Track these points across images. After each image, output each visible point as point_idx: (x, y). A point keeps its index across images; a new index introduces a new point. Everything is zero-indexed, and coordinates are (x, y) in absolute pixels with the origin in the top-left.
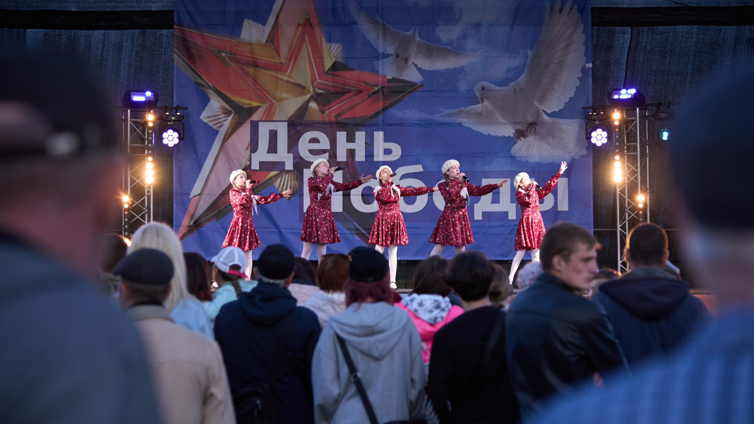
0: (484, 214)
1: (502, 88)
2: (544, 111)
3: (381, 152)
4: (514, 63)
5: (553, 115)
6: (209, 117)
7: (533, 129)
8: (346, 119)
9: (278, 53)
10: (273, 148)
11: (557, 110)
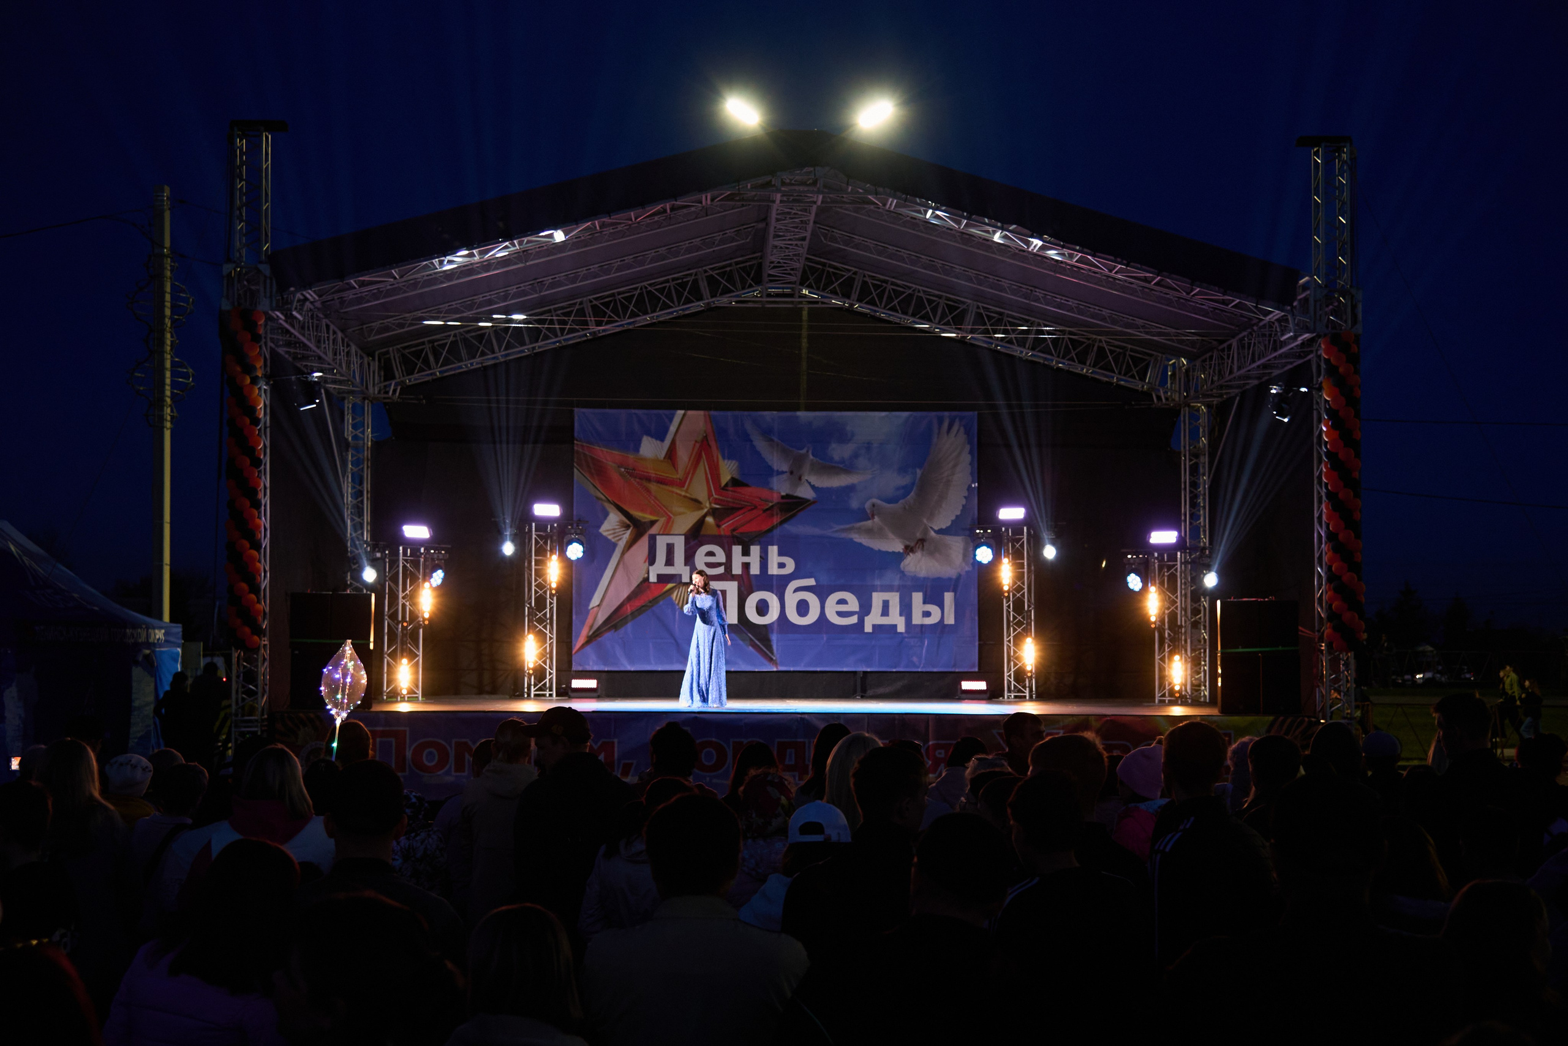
0: (874, 626)
1: (892, 505)
2: (931, 528)
3: (776, 566)
4: (905, 480)
5: (940, 532)
6: (608, 531)
7: (921, 546)
8: (741, 533)
9: (677, 471)
10: (670, 562)
11: (944, 527)
